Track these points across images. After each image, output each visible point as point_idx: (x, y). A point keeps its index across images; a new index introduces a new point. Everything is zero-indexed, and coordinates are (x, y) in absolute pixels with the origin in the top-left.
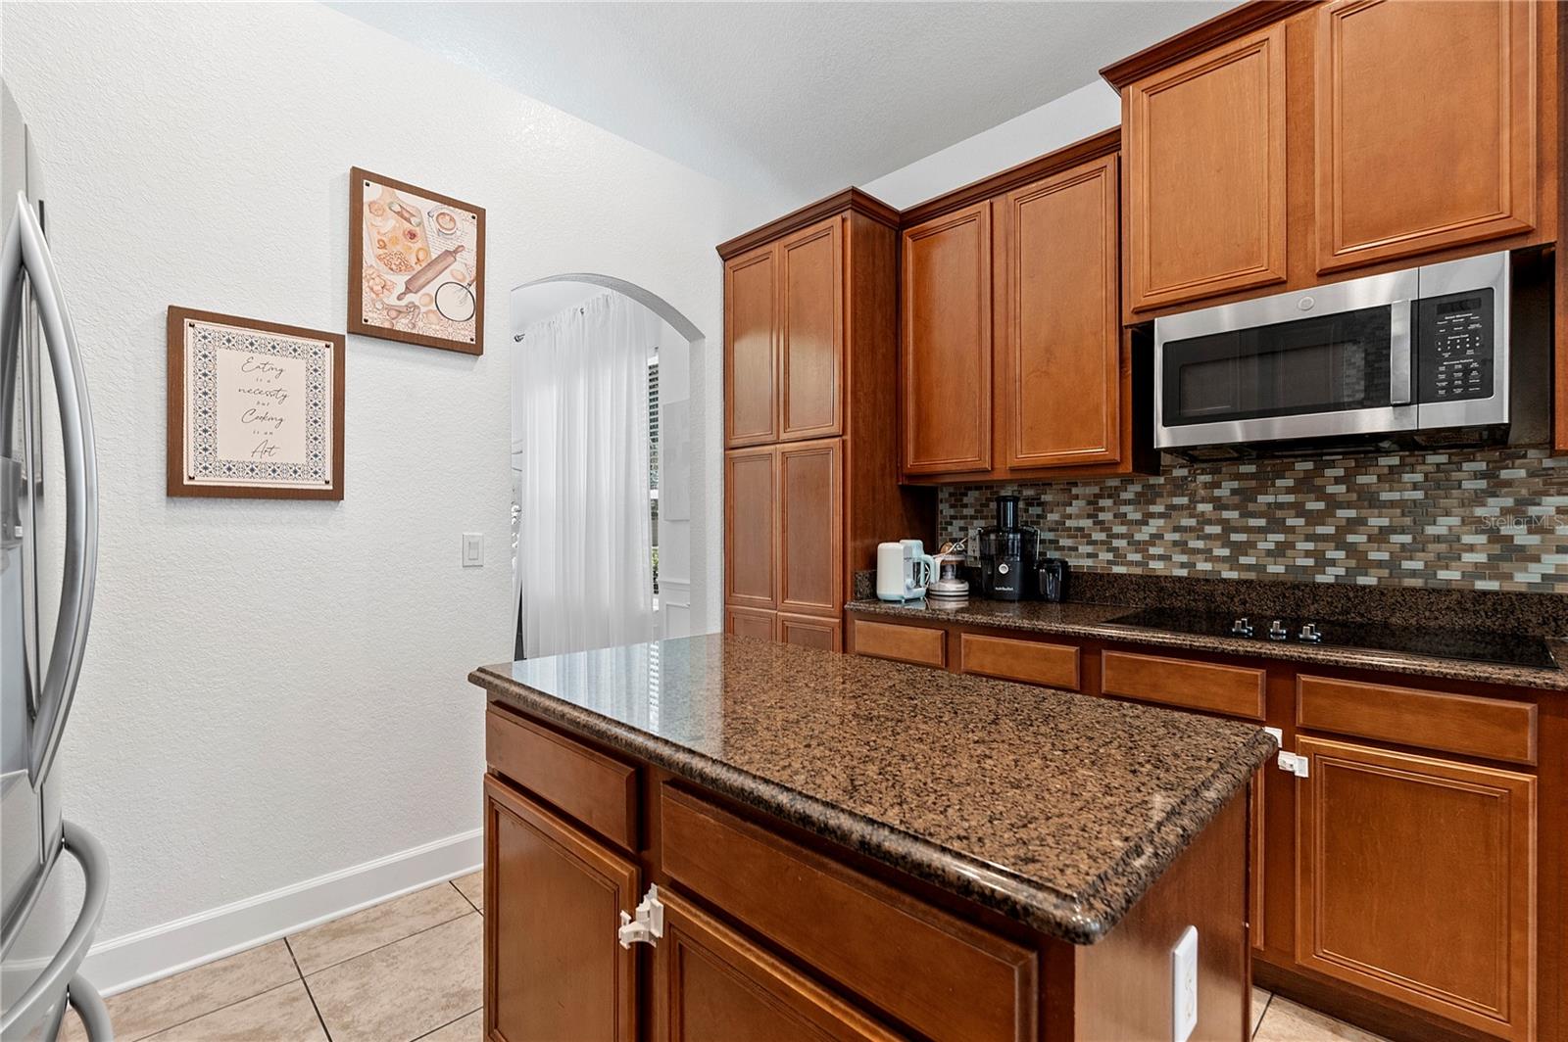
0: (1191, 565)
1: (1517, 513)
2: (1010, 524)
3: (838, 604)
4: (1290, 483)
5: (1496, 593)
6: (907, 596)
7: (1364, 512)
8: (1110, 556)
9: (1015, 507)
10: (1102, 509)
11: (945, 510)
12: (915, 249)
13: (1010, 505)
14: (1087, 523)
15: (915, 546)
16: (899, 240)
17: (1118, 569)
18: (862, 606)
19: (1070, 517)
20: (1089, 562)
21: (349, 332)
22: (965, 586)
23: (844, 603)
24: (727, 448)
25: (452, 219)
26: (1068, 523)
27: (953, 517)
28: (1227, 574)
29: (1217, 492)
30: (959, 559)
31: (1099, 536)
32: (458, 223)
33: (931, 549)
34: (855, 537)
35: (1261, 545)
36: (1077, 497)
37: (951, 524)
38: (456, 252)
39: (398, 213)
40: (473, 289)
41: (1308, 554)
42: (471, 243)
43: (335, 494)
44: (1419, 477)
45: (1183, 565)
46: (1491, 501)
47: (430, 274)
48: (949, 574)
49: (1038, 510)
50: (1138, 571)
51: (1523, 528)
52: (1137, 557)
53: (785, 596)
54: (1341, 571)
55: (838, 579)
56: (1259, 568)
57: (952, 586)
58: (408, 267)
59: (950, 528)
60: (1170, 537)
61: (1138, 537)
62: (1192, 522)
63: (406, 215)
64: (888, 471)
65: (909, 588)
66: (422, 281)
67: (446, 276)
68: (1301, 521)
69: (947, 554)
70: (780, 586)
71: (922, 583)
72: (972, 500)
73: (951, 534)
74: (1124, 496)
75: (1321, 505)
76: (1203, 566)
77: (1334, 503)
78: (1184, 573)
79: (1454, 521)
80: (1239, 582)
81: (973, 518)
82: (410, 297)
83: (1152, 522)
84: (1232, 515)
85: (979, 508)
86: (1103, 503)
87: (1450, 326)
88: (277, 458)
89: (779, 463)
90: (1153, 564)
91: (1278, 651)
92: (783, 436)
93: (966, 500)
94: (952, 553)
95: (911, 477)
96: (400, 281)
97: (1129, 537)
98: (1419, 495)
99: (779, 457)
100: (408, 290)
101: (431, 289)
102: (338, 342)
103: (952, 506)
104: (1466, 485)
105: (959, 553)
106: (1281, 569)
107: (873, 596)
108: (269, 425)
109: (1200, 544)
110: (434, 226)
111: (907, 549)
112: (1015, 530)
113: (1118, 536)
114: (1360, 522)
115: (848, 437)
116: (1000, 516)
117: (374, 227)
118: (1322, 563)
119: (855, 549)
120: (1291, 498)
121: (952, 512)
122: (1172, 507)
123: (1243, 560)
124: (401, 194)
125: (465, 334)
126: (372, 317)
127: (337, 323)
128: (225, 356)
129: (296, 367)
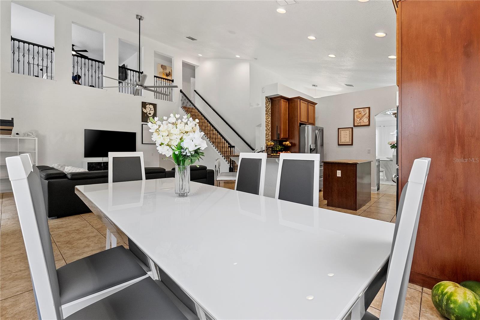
21: (354, 126)
25: (365, 110)
38: (366, 114)
39: (359, 112)
40: (368, 118)
42: (368, 112)
43: (352, 144)
47: (362, 117)
58: (360, 117)
67: (365, 117)
82: (360, 121)
88: (346, 141)
96: (359, 119)
101: (362, 119)
102: (352, 128)
108: (345, 138)
110: (363, 111)
117: (356, 114)
124: (359, 109)
125: (368, 124)
126: (356, 125)
127: (352, 126)
128: (342, 132)
129: (348, 132)
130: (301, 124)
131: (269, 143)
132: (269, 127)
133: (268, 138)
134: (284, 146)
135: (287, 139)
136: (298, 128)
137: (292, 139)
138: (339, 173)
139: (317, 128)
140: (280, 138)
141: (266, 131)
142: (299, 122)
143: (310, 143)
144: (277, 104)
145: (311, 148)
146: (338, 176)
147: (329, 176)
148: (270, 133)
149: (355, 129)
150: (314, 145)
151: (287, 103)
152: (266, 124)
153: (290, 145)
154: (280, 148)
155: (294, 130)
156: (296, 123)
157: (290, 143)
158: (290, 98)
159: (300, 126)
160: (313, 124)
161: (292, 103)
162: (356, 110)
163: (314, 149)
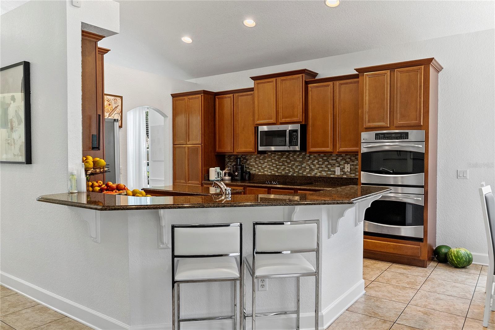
0: (271, 172)
1: (312, 163)
2: (239, 164)
3: (200, 181)
4: (285, 157)
5: (310, 176)
6: (216, 180)
7: (295, 162)
8: (258, 171)
9: (240, 160)
10: (257, 161)
11: (227, 160)
12: (218, 101)
13: (239, 159)
14: (254, 164)
15: (218, 169)
16: (215, 98)
17: (260, 173)
18: (206, 182)
19: (251, 162)
20: (254, 172)
22: (230, 178)
23: (202, 181)
24: (174, 144)
25: (117, 100)
26: (251, 164)
27: (229, 162)
28: (277, 174)
29: (275, 158)
30: (229, 171)
31: (256, 166)
32: (118, 101)
33: (222, 169)
34: (204, 167)
35: (281, 168)
36: (253, 158)
37: (228, 163)
38: (117, 107)
39: (107, 101)
40: (120, 114)
41: (288, 170)
42: (120, 104)
44: (301, 156)
45: (270, 172)
46: (309, 161)
47: (113, 112)
48: (227, 175)
49: (245, 161)
50: (263, 174)
51: (313, 165)
52: (262, 171)
53: (189, 181)
54: (292, 173)
55: (201, 176)
56: (281, 173)
57: (227, 178)
58: (109, 111)
59: (228, 164)
60: (268, 167)
61: (263, 167)
62: (271, 164)
63: (109, 101)
64: (212, 152)
65: (216, 178)
66: (111, 114)
67: (116, 112)
68: (287, 164)
69: (226, 171)
70: (187, 178)
71: (219, 177)
72: (233, 158)
73: (228, 166)
74: (261, 158)
75: (289, 161)
76: (273, 173)
77: (291, 161)
78: (270, 174)
79: (305, 164)
80: (278, 175)
81: (233, 162)
83: (265, 164)
84: (277, 162)
85: (234, 160)
86: (257, 159)
87: (294, 134)
89: (187, 149)
90: (265, 172)
91: (268, 185)
92: (188, 143)
93: (231, 158)
94: (227, 170)
95: (217, 153)
96: (108, 114)
97: (261, 166)
98: (301, 160)
99: (187, 148)
100: (109, 116)
101: (113, 115)
103: (228, 159)
104: (307, 158)
105: (229, 170)
106: (284, 173)
107: (209, 180)
109: (272, 168)
110: (113, 102)
111: (216, 169)
112: (240, 165)
113: (259, 166)
114: (294, 164)
115: (203, 145)
116: (237, 162)
118: (290, 172)
119: (204, 169)
120: (285, 159)
121: (228, 160)
122: (268, 161)
123: (279, 171)
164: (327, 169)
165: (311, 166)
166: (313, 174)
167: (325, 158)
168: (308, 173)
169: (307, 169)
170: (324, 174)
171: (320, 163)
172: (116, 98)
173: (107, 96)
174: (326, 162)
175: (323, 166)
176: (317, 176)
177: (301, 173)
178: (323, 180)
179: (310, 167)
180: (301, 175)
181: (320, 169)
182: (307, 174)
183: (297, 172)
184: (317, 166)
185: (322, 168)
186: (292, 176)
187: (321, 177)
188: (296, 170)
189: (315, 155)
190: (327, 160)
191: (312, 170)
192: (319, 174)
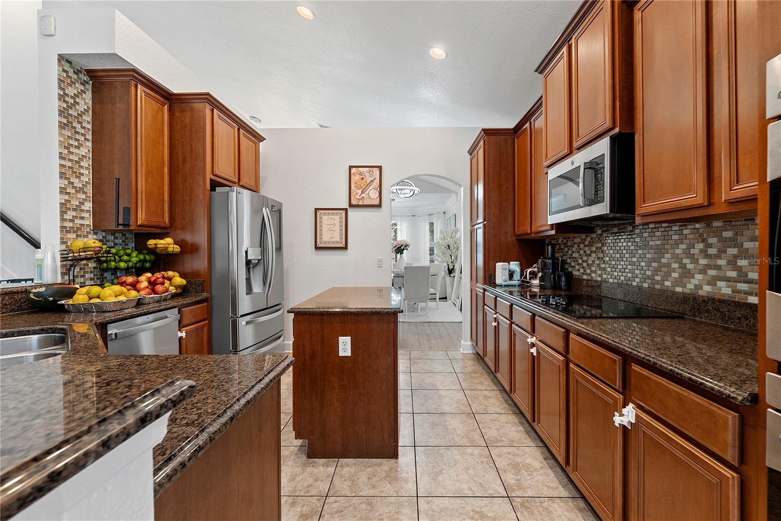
1: (688, 252)
2: (550, 255)
5: (682, 293)
6: (504, 284)
7: (645, 251)
8: (583, 271)
10: (581, 249)
13: (550, 247)
14: (577, 255)
16: (514, 139)
17: (585, 277)
19: (574, 252)
20: (577, 273)
21: (349, 207)
24: (471, 226)
25: (373, 171)
26: (573, 255)
28: (610, 280)
31: (580, 261)
32: (375, 172)
38: (374, 180)
39: (360, 174)
40: (378, 189)
41: (631, 271)
42: (378, 176)
43: (346, 248)
45: (600, 275)
46: (680, 245)
47: (367, 188)
50: (589, 277)
51: (689, 260)
52: (588, 271)
54: (639, 281)
55: (482, 276)
56: (618, 278)
58: (362, 187)
60: (597, 262)
61: (590, 262)
64: (509, 234)
66: (365, 190)
67: (371, 187)
76: (604, 276)
78: (599, 279)
79: (669, 256)
80: (614, 284)
82: (362, 195)
83: (592, 255)
88: (334, 240)
90: (593, 275)
95: (517, 236)
96: (360, 192)
97: (587, 261)
100: (362, 193)
101: (367, 192)
102: (346, 210)
106: (624, 279)
107: (495, 283)
108: (332, 232)
110: (368, 174)
111: (510, 266)
113: (584, 261)
114: (644, 256)
115: (486, 222)
117: (355, 178)
118: (635, 276)
119: (489, 265)
124: (360, 169)
125: (377, 202)
126: (354, 202)
127: (346, 206)
128: (325, 218)
129: (337, 218)
130: (214, 185)
131: (80, 243)
132: (85, 179)
133: (78, 222)
134: (153, 251)
135: (165, 228)
136: (207, 196)
137: (183, 228)
138: (345, 343)
139: (265, 201)
140: (132, 222)
141: (63, 191)
142: (209, 176)
143: (246, 243)
144: (117, 99)
145: (249, 258)
146: (341, 354)
147: (313, 357)
148: (88, 206)
149: (352, 213)
150: (258, 250)
151: (166, 106)
152: (61, 166)
153: (177, 249)
154: (135, 259)
155: (191, 200)
156: (200, 179)
157: (175, 243)
158: (175, 92)
159: (213, 189)
160: (255, 189)
161: (183, 111)
162: (353, 170)
163: (259, 260)
164: (733, 274)
165: (685, 261)
166: (690, 286)
167: (728, 234)
168: (676, 283)
169: (674, 270)
170: (725, 289)
171: (712, 251)
172: (371, 169)
173: (359, 168)
174: (730, 247)
175: (720, 262)
176: (700, 293)
177: (658, 282)
178: (718, 310)
179: (683, 266)
180: (658, 287)
181: (712, 272)
182: (674, 285)
183: (648, 277)
184: (703, 262)
185: (718, 268)
186: (640, 288)
187: (713, 300)
188: (648, 273)
189: (698, 226)
190: (733, 242)
191: (687, 274)
192: (707, 288)
